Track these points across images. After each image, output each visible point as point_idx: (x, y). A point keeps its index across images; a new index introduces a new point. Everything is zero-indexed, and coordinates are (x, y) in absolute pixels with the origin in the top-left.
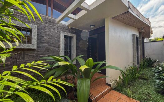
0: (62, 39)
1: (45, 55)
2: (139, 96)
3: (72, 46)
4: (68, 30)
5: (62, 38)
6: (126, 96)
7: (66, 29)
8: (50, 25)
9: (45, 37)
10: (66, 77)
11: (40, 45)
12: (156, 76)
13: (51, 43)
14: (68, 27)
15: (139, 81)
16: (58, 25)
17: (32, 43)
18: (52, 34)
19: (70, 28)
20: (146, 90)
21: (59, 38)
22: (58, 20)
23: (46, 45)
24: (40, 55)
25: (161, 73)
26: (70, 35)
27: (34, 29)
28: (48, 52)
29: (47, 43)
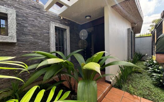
0: (52, 31)
1: (31, 51)
2: (140, 92)
3: (65, 40)
4: (59, 20)
5: (52, 29)
6: (129, 93)
7: (57, 20)
8: (36, 12)
9: (29, 28)
10: (59, 77)
11: (23, 38)
12: (151, 69)
13: (38, 36)
14: (59, 16)
15: (135, 75)
16: (47, 13)
17: (9, 35)
18: (39, 24)
19: (62, 18)
20: (144, 84)
21: (49, 30)
22: (46, 6)
23: (32, 37)
24: (23, 51)
25: (153, 66)
26: (62, 26)
27: (11, 14)
28: (35, 47)
29: (33, 36)
